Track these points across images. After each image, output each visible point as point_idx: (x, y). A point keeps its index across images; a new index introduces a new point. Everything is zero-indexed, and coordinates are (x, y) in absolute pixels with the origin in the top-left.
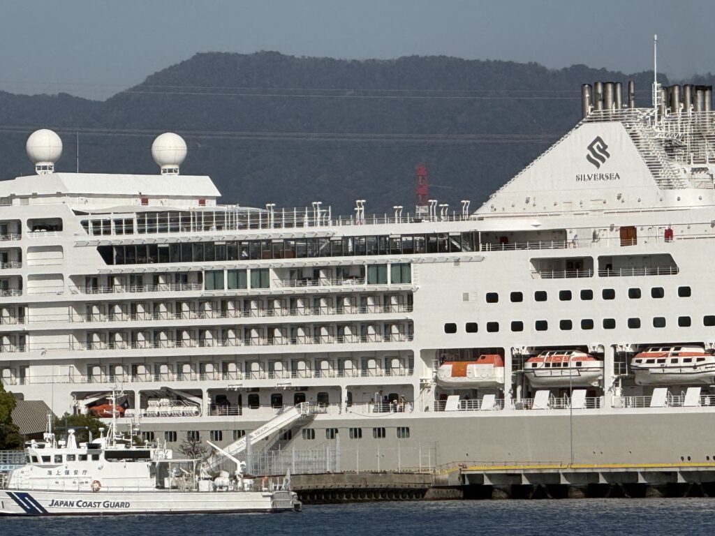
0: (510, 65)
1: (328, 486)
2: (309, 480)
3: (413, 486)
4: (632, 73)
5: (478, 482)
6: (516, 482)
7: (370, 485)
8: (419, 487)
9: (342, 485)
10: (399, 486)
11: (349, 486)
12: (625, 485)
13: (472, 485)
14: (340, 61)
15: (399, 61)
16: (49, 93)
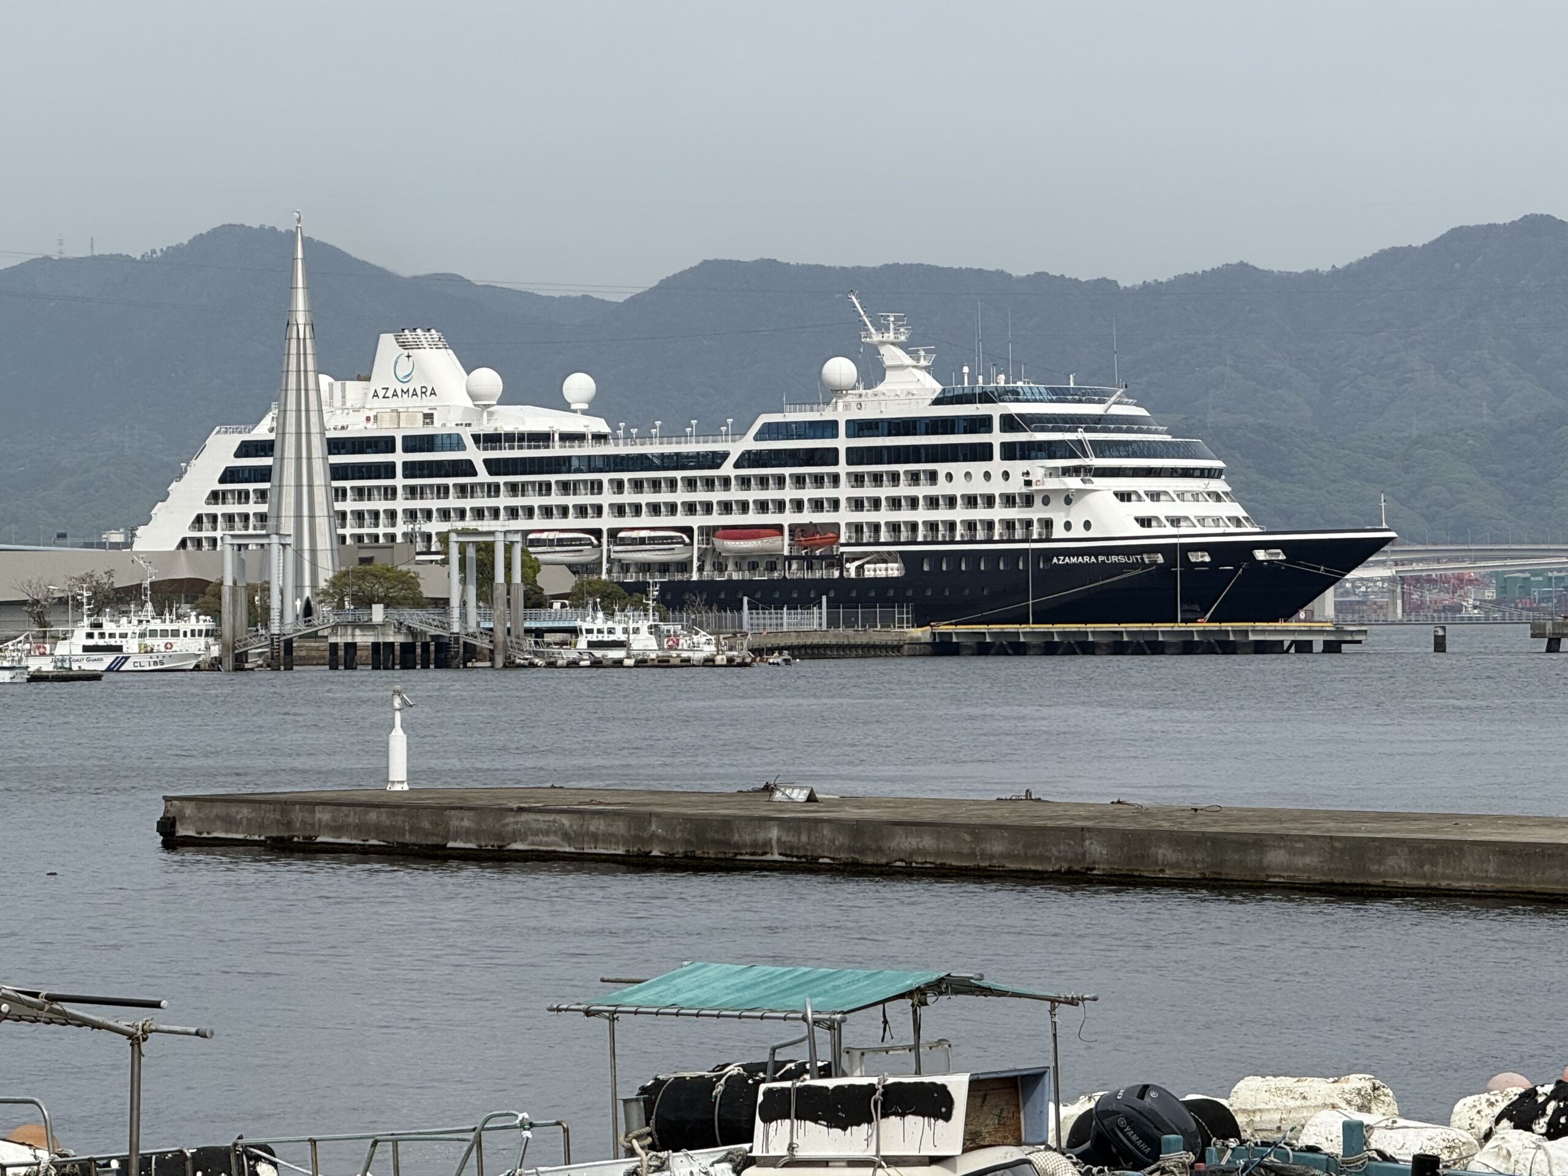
0: (980, 271)
1: (815, 641)
2: (798, 637)
3: (889, 643)
4: (1087, 279)
5: (946, 639)
6: (981, 640)
7: (852, 642)
8: (895, 643)
9: (827, 641)
10: (877, 643)
11: (834, 642)
12: (1078, 643)
13: (942, 642)
14: (830, 268)
15: (881, 268)
16: (573, 294)
